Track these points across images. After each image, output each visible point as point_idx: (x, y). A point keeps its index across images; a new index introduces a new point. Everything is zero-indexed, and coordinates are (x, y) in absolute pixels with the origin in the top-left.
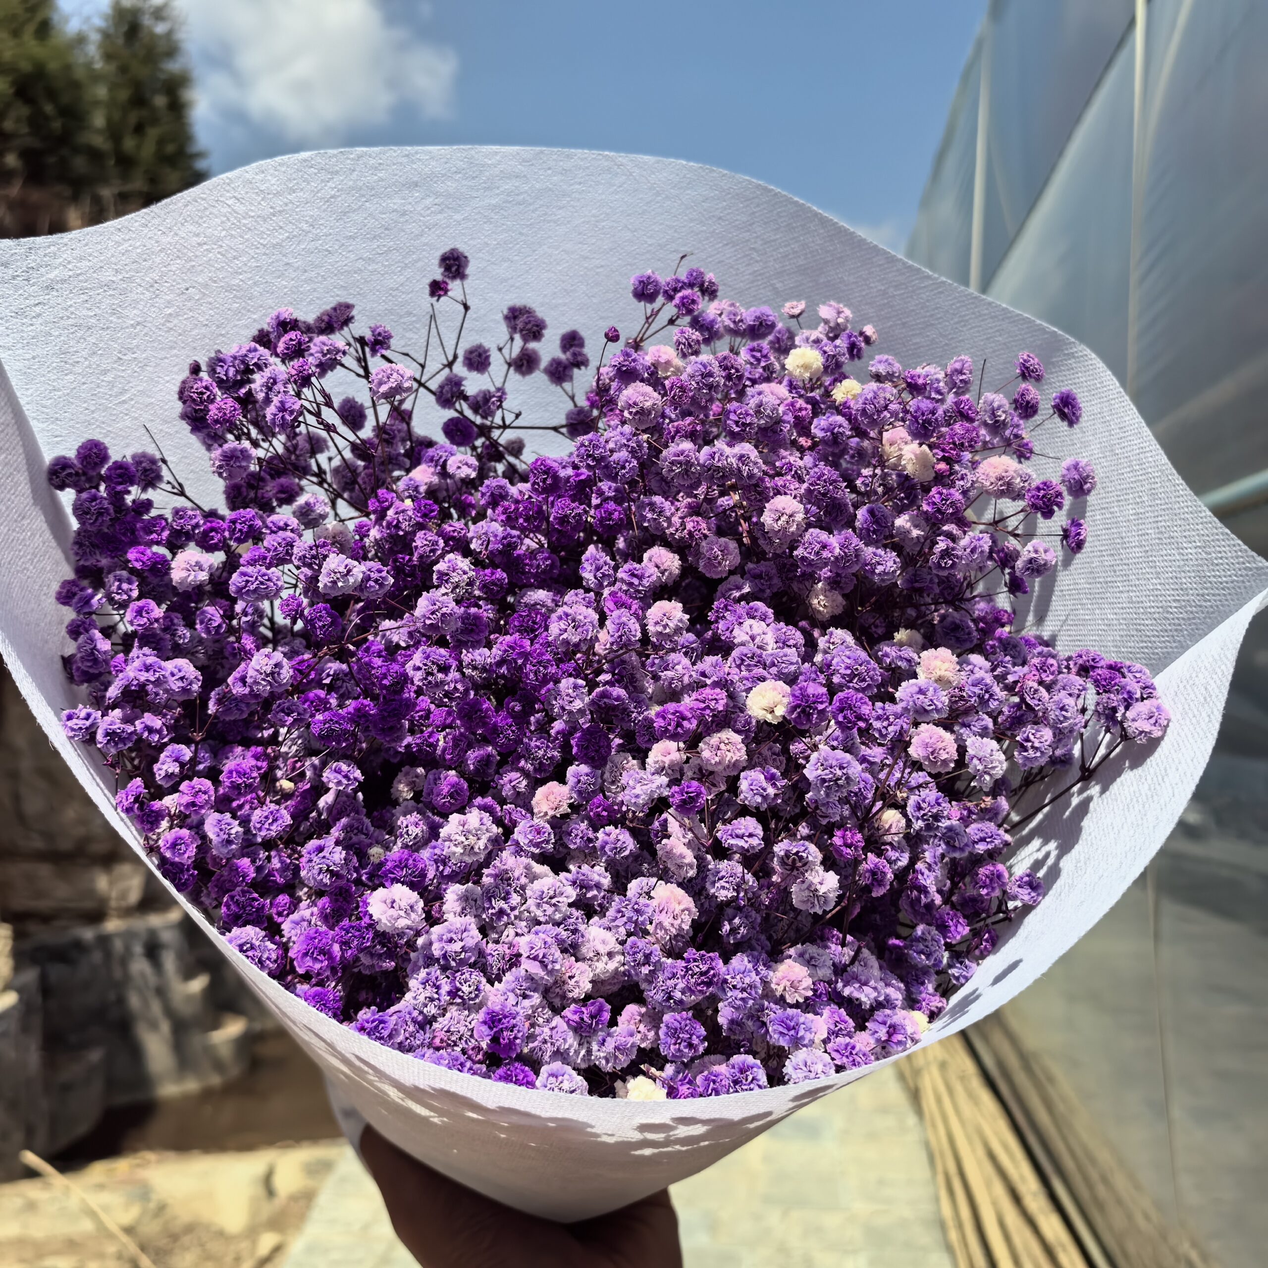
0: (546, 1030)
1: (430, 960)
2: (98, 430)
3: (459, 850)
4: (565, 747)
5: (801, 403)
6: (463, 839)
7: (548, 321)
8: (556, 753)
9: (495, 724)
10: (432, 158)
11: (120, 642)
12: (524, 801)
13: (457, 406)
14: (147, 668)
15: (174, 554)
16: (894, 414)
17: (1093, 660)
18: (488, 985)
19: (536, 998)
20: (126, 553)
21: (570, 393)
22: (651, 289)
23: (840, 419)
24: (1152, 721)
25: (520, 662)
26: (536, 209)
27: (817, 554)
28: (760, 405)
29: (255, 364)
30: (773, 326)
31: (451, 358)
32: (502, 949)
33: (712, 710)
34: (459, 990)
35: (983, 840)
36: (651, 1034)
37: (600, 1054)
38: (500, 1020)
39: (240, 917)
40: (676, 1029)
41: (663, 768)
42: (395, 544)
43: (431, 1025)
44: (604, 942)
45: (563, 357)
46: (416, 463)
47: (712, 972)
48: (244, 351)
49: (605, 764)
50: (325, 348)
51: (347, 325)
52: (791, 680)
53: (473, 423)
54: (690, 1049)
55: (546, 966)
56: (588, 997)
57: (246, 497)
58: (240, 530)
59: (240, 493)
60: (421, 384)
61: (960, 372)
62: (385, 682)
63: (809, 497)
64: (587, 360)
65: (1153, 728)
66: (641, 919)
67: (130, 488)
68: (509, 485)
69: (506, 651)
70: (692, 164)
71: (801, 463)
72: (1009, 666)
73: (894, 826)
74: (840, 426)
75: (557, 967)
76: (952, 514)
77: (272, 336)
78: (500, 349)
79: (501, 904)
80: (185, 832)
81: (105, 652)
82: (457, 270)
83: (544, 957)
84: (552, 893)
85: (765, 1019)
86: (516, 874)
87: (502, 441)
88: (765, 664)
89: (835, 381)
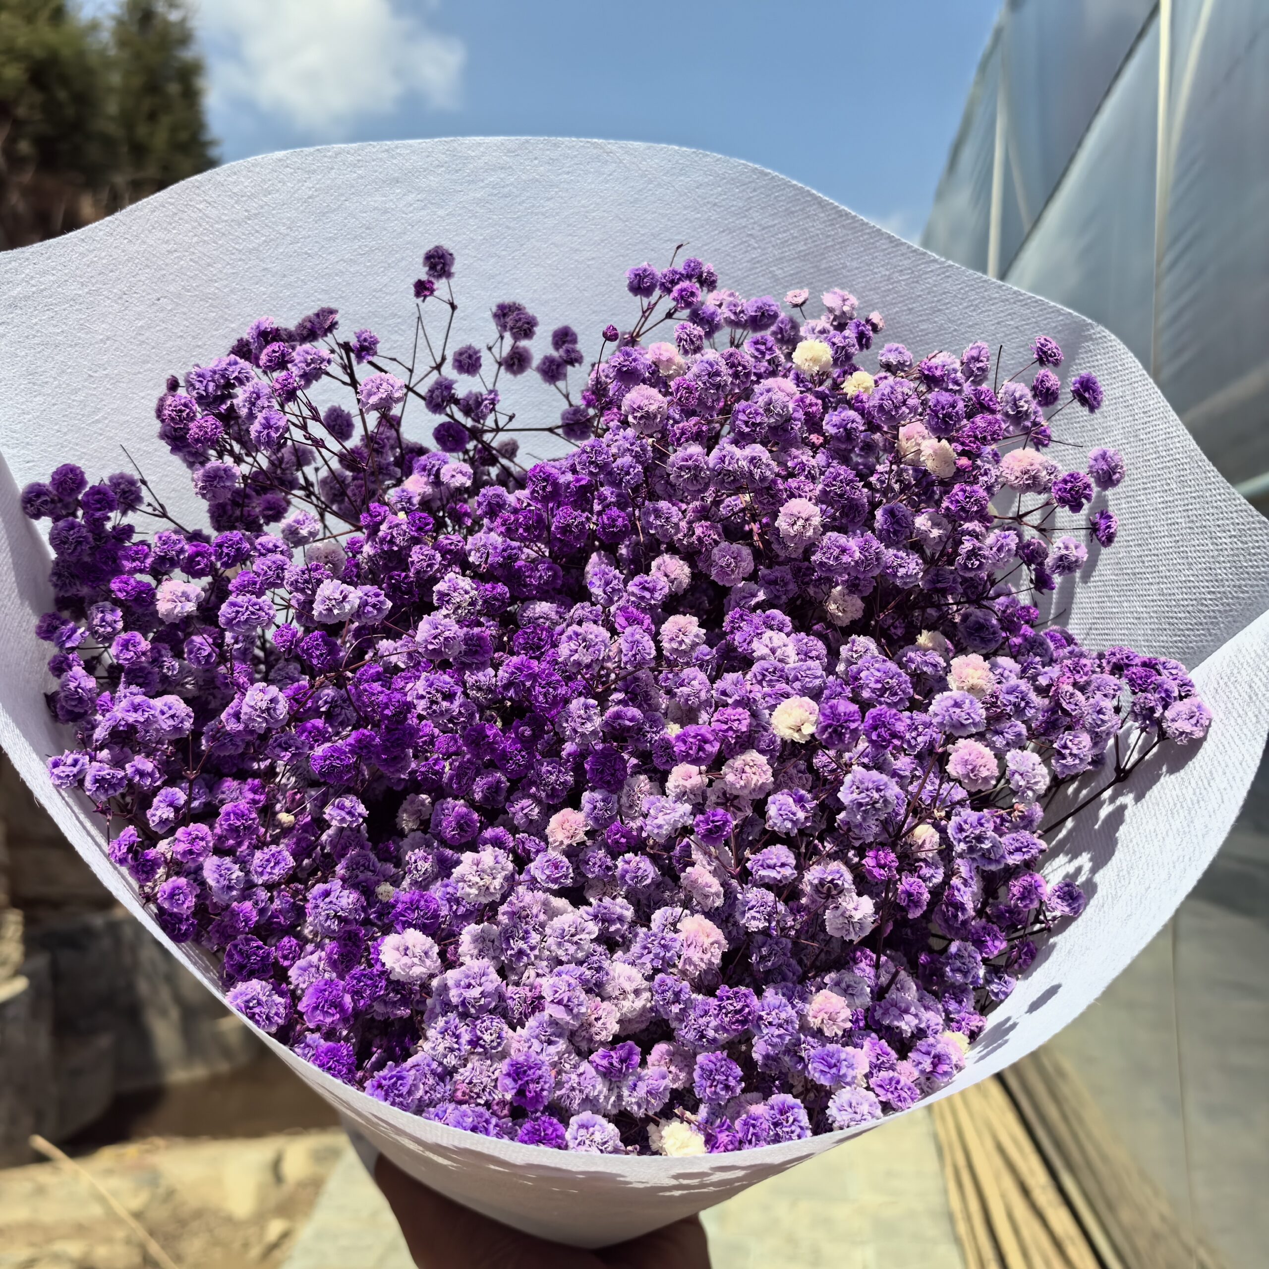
0: (574, 1076)
1: (447, 1007)
2: (72, 452)
3: (474, 891)
4: (578, 770)
5: (810, 398)
6: (478, 879)
7: (539, 318)
8: (569, 778)
9: (504, 750)
10: (413, 152)
11: (105, 674)
12: (538, 829)
13: (448, 409)
14: (136, 708)
15: (159, 582)
16: (913, 410)
17: (1127, 658)
18: (510, 1031)
19: (562, 1045)
20: (109, 581)
21: (564, 392)
22: (647, 282)
23: (852, 414)
24: (1193, 721)
25: (528, 684)
26: (523, 202)
27: (837, 558)
28: (769, 403)
29: (236, 378)
30: (775, 316)
31: (439, 360)
32: (524, 992)
33: (735, 732)
34: (481, 1038)
35: (1018, 850)
36: (682, 1075)
37: (631, 1100)
38: (525, 1072)
39: (244, 967)
40: (711, 1071)
41: (685, 793)
42: (390, 561)
43: (452, 1077)
44: (629, 979)
45: (555, 354)
46: (408, 473)
47: (747, 1010)
48: (223, 365)
49: (622, 788)
50: (309, 357)
51: (331, 332)
52: (816, 695)
53: (464, 426)
54: (727, 1092)
55: (571, 1010)
56: (617, 1039)
57: (231, 516)
58: (227, 554)
59: (225, 512)
60: (409, 388)
61: (977, 359)
62: (386, 712)
63: (823, 499)
64: (582, 357)
65: (1195, 728)
66: (668, 955)
67: (110, 514)
68: (506, 494)
69: (513, 673)
70: (684, 149)
71: (813, 462)
72: (1039, 667)
73: (927, 842)
74: (853, 422)
75: (583, 1010)
76: (976, 512)
77: (253, 347)
78: (490, 349)
79: (521, 944)
80: (182, 881)
81: (90, 690)
82: (443, 269)
83: (569, 1000)
84: (573, 930)
85: (803, 1054)
86: (535, 911)
87: (494, 444)
88: (788, 678)
89: (845, 373)
